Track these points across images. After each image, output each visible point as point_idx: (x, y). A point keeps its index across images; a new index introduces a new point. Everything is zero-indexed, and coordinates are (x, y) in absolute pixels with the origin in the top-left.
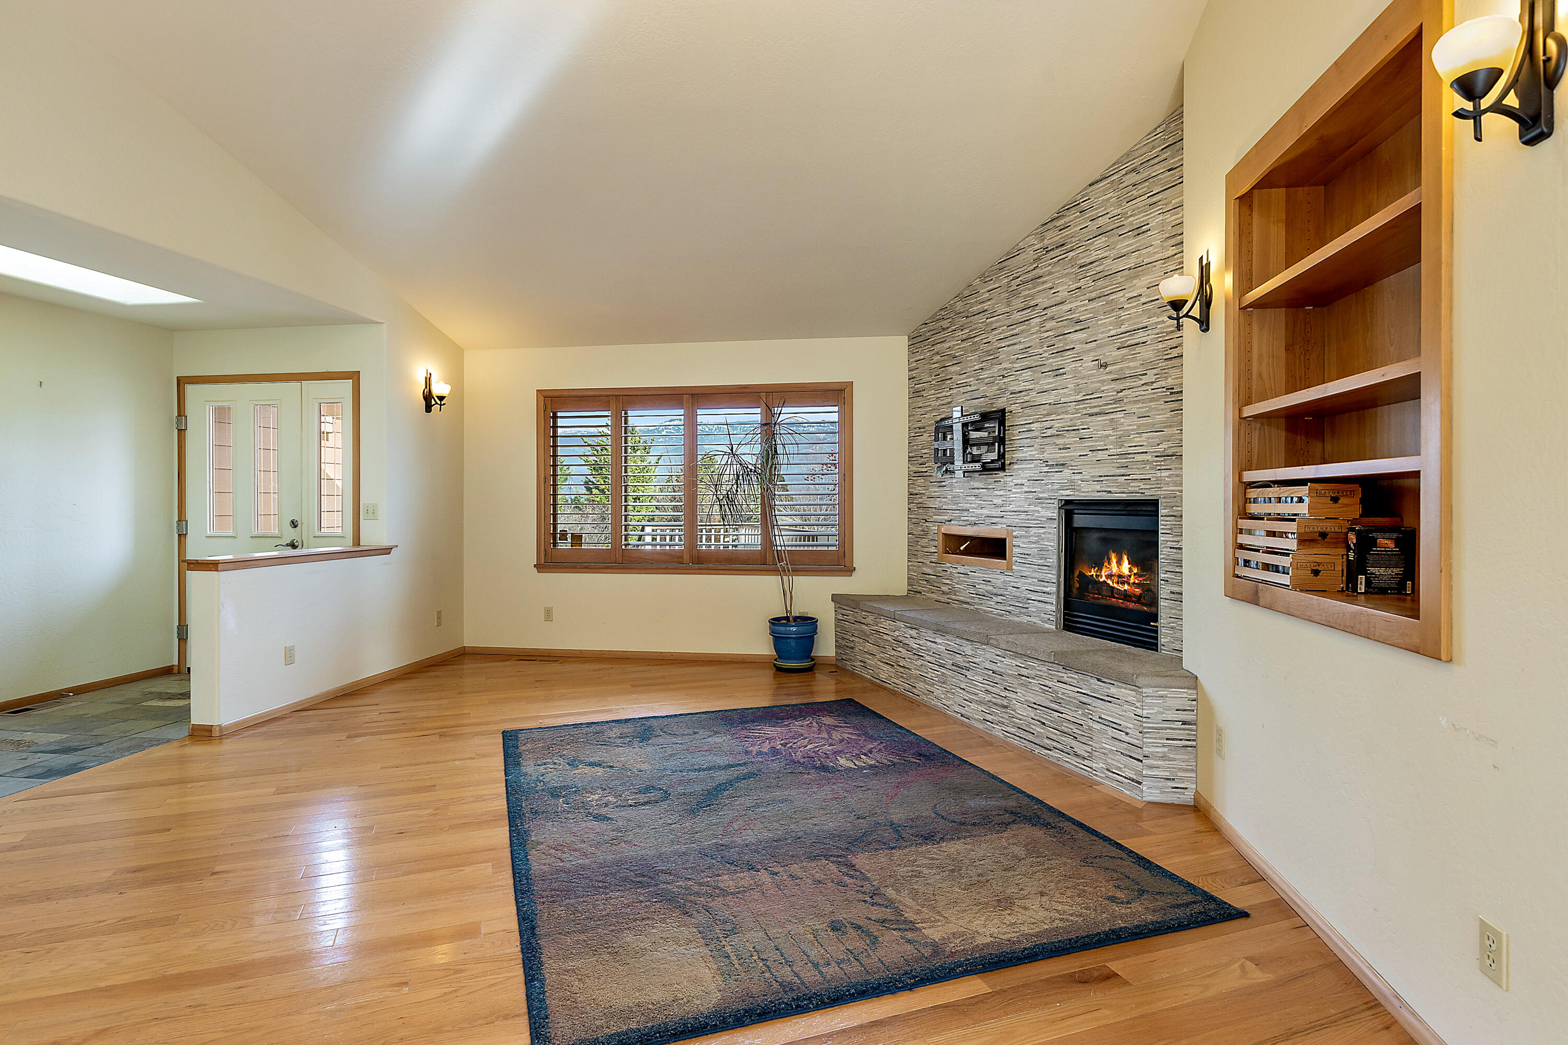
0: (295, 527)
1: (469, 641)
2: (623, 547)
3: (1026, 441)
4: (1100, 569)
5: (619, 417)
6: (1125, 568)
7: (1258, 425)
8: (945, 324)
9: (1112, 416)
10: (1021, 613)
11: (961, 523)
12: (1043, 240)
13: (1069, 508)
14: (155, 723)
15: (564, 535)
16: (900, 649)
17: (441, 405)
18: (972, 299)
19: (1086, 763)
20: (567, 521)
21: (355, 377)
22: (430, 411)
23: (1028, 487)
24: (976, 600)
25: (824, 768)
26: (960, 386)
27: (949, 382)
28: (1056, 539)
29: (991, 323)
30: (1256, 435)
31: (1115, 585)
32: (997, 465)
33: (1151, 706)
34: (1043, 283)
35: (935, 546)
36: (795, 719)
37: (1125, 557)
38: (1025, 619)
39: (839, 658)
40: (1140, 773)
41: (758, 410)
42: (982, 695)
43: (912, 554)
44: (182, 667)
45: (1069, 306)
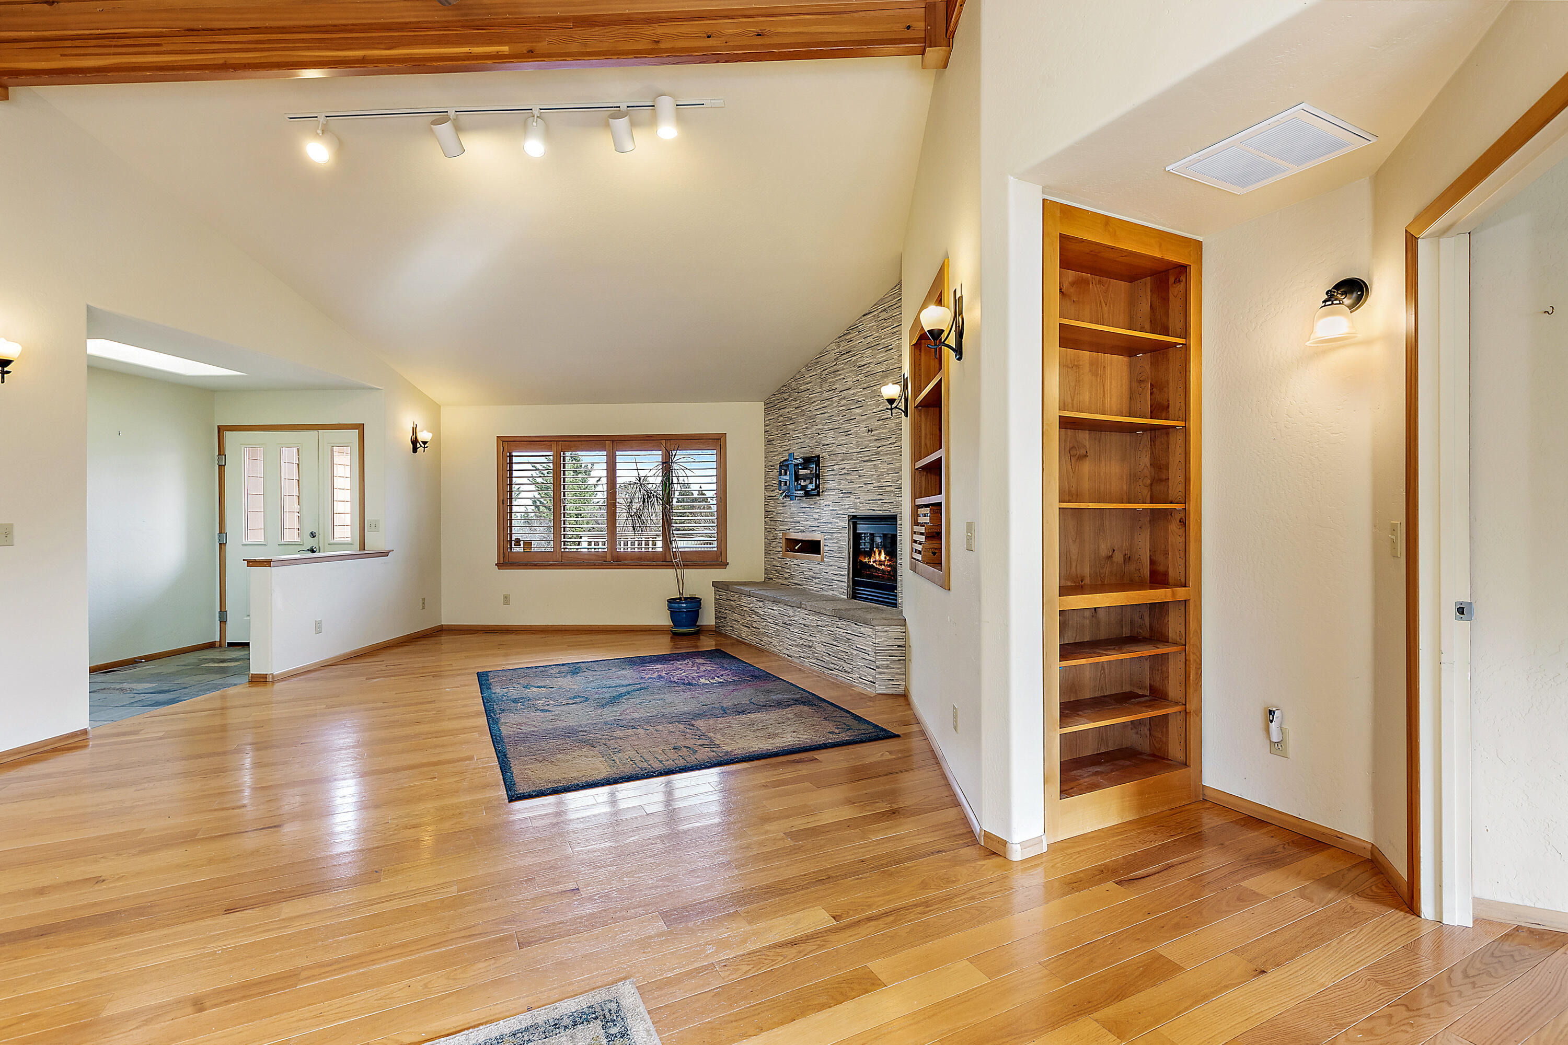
0: (314, 537)
1: (445, 621)
2: (563, 550)
3: (831, 477)
4: (870, 558)
5: (559, 457)
6: (883, 557)
7: (925, 473)
8: (786, 396)
9: (875, 463)
10: (828, 589)
11: (795, 531)
12: (839, 347)
13: (855, 520)
14: (218, 676)
15: (518, 542)
16: (753, 616)
17: (424, 448)
18: (800, 381)
19: (850, 675)
20: (520, 532)
21: (360, 427)
22: (416, 452)
23: (832, 507)
24: (804, 582)
25: (689, 684)
26: (794, 438)
27: (788, 435)
28: (847, 540)
29: (812, 398)
30: (923, 478)
31: (878, 566)
32: (815, 492)
33: (880, 637)
34: (840, 375)
35: (780, 547)
36: (678, 661)
37: (883, 551)
38: (831, 593)
39: (717, 626)
40: (874, 677)
41: (660, 453)
42: (798, 641)
43: (767, 553)
44: (222, 643)
45: (855, 391)
